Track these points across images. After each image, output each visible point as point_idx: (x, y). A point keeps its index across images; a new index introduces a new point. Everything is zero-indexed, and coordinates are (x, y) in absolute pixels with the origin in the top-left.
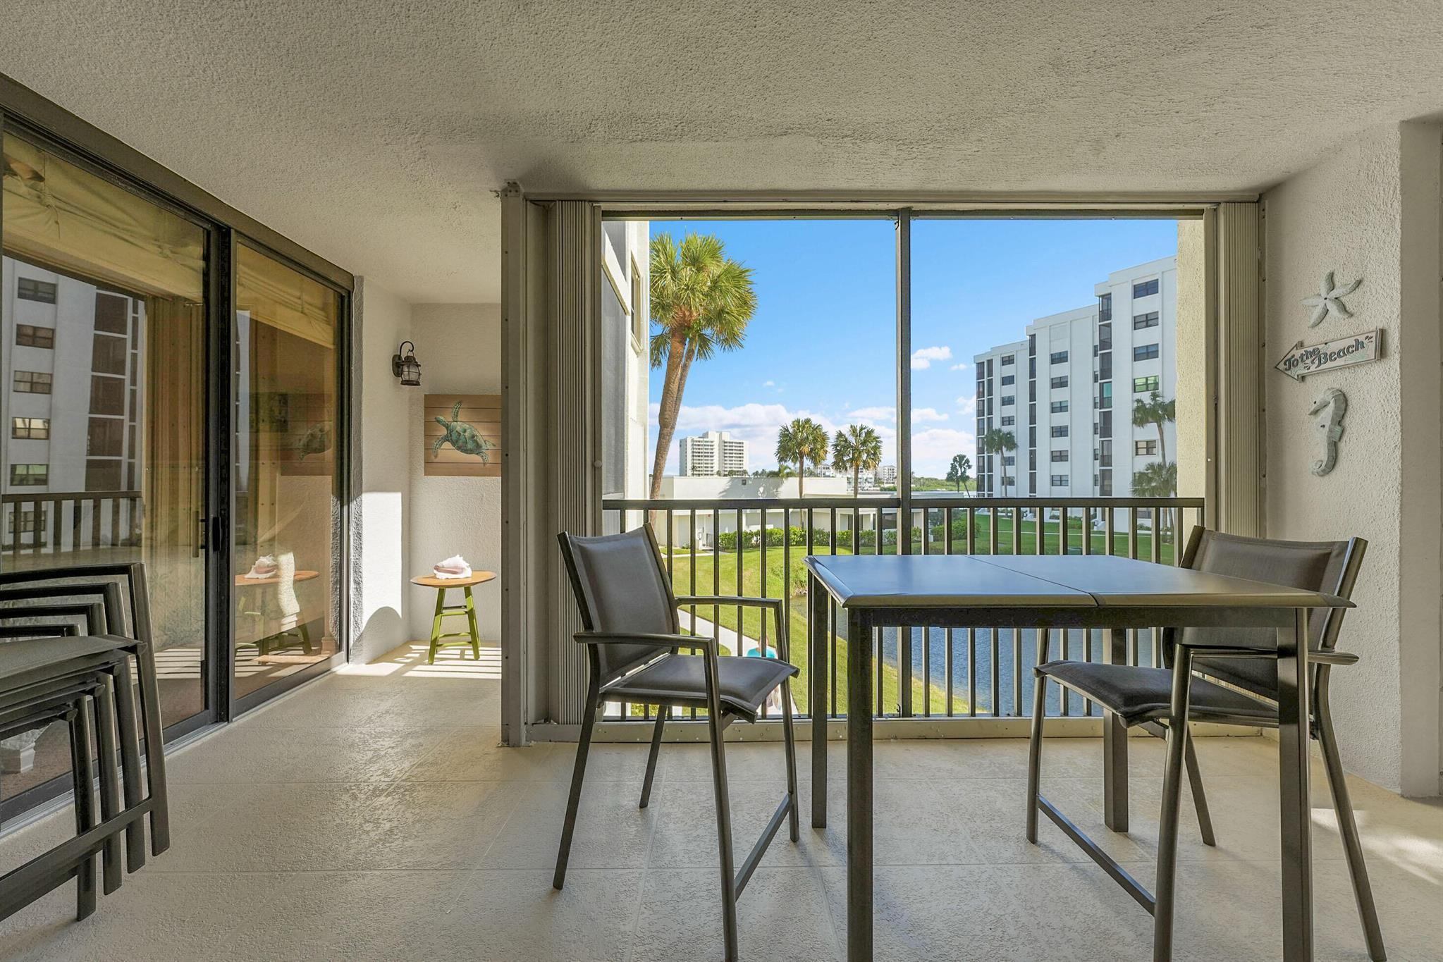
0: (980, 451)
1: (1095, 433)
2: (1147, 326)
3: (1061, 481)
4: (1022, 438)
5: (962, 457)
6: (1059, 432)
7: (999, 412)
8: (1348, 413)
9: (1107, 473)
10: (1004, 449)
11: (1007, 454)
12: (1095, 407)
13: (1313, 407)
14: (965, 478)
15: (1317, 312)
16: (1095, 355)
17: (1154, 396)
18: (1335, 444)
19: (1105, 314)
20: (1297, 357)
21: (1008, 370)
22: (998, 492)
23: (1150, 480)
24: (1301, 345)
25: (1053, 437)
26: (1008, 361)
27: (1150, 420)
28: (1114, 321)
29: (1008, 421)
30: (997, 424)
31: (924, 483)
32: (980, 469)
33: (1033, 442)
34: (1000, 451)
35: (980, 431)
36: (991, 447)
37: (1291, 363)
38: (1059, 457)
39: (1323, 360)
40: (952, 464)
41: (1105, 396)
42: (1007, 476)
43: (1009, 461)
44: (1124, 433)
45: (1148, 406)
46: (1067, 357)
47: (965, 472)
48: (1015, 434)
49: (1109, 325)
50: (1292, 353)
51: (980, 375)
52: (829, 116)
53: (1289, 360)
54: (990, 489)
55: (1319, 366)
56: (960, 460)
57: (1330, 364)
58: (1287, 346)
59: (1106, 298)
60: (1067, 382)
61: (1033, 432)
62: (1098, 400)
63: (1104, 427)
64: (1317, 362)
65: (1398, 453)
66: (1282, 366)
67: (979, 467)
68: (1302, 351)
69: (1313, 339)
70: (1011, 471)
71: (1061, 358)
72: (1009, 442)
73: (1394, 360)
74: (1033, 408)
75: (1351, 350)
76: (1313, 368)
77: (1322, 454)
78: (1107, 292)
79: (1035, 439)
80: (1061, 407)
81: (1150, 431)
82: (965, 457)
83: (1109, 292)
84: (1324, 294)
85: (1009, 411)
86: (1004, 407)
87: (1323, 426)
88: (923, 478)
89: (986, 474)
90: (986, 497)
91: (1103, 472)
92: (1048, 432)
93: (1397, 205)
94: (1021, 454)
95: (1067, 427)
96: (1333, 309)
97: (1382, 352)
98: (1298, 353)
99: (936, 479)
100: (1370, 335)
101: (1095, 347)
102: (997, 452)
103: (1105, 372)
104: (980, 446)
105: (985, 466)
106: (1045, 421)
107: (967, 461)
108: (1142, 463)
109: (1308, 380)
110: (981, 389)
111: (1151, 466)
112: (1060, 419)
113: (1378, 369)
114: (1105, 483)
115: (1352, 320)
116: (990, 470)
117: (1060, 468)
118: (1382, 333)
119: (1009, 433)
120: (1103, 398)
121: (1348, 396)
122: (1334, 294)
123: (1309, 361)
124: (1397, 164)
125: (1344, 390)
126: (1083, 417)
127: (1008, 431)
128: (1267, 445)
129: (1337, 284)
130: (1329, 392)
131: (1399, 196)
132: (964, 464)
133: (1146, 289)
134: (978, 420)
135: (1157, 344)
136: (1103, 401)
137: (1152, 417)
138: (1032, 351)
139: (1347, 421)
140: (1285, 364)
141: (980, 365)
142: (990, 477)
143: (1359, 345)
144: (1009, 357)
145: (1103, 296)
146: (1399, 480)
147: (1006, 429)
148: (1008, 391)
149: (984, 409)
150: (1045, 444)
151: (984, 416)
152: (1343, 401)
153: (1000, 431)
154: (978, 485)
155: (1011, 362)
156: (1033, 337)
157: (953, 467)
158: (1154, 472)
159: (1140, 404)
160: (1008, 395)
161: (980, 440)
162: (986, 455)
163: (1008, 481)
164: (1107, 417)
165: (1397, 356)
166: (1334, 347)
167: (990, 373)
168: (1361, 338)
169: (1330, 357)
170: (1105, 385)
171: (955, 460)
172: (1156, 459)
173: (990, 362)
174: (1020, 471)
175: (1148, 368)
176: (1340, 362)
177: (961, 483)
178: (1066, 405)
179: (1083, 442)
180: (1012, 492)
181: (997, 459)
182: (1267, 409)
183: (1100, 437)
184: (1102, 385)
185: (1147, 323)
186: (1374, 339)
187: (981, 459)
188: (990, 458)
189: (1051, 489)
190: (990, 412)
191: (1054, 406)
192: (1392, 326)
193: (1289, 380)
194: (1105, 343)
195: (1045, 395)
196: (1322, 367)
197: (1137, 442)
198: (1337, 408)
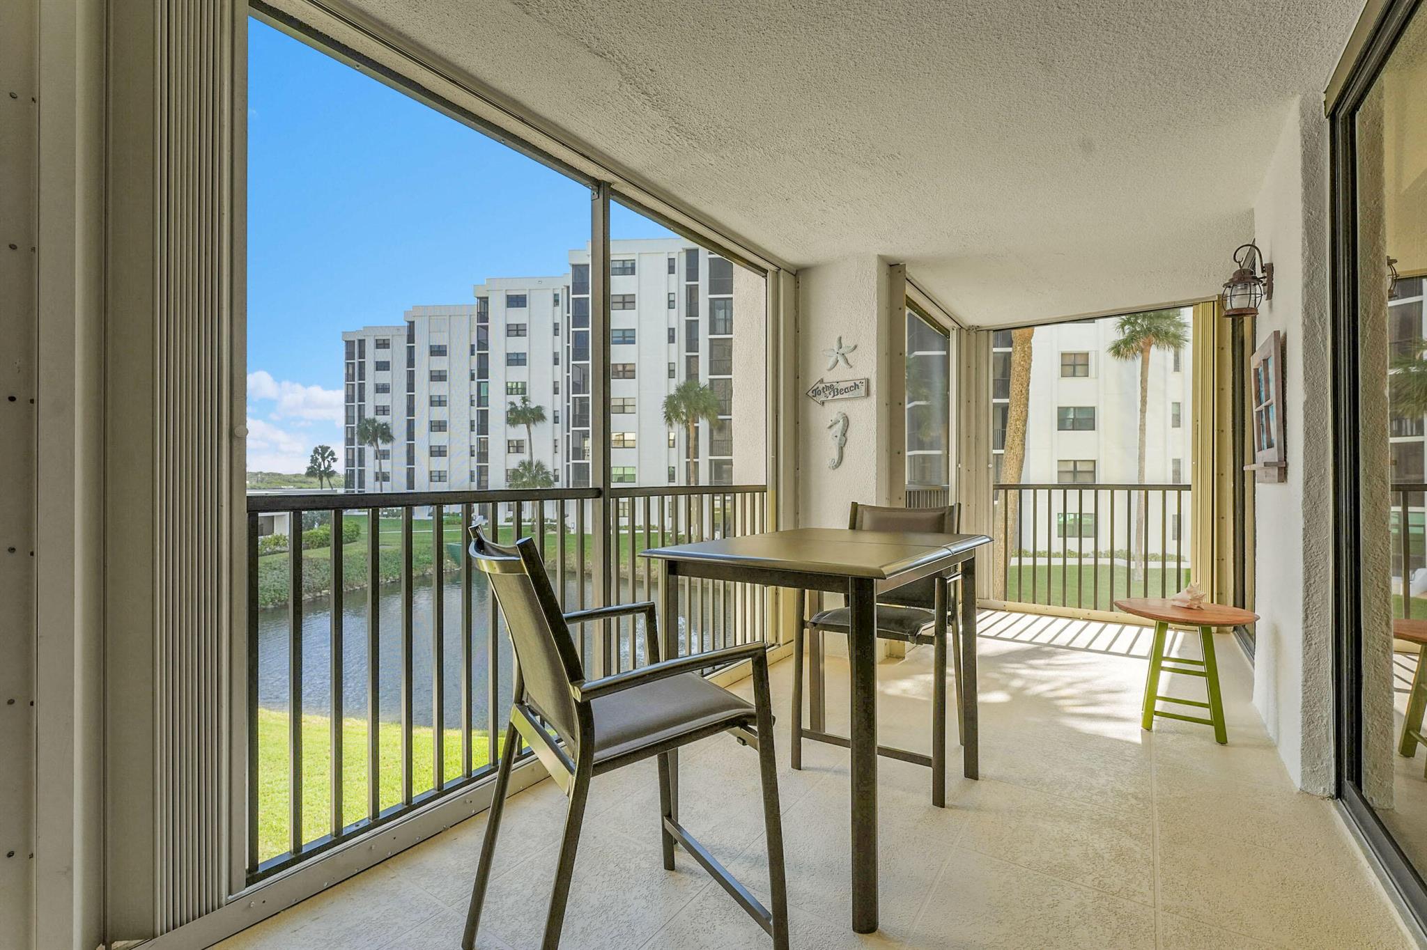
0: (350, 441)
1: (472, 430)
2: (518, 335)
3: (439, 477)
4: (399, 431)
5: (325, 449)
6: (439, 426)
7: (372, 400)
8: (849, 429)
9: (484, 468)
10: (379, 441)
11: (382, 447)
12: (472, 404)
13: (830, 423)
14: (330, 474)
15: (831, 362)
16: (472, 353)
17: (525, 400)
18: (842, 448)
19: (483, 316)
20: (820, 388)
21: (383, 355)
22: (371, 487)
23: (522, 476)
24: (822, 381)
25: (431, 431)
26: (382, 344)
27: (521, 421)
28: (491, 324)
29: (383, 410)
30: (369, 414)
31: (263, 479)
32: (349, 462)
33: (411, 435)
34: (374, 444)
35: (349, 419)
36: (364, 438)
37: (817, 392)
38: (438, 452)
39: (836, 393)
40: (312, 456)
41: (482, 395)
42: (383, 471)
43: (383, 455)
44: (499, 432)
45: (519, 409)
46: (446, 351)
47: (329, 466)
48: (390, 426)
49: (486, 328)
50: (818, 385)
51: (350, 355)
52: (656, 68)
53: (815, 390)
54: (362, 484)
55: (834, 396)
56: (323, 452)
57: (840, 396)
58: (813, 382)
59: (484, 301)
60: (446, 376)
61: (411, 425)
62: (475, 398)
63: (482, 425)
64: (832, 394)
65: (875, 454)
66: (810, 394)
67: (347, 460)
68: (824, 385)
69: (830, 378)
70: (386, 466)
71: (440, 351)
72: (385, 433)
73: (874, 397)
74: (411, 400)
75: (852, 389)
76: (830, 398)
77: (835, 455)
78: (484, 296)
79: (414, 432)
80: (440, 401)
81: (520, 432)
82: (329, 448)
83: (487, 296)
84: (836, 351)
85: (383, 399)
86: (377, 394)
87: (836, 436)
88: (261, 472)
89: (356, 468)
90: (356, 493)
91: (479, 468)
92: (426, 426)
93: (875, 304)
94: (398, 448)
95: (445, 422)
96: (841, 362)
97: (868, 393)
98: (821, 386)
99: (279, 474)
100: (862, 381)
101: (472, 346)
102: (371, 444)
103: (483, 371)
104: (349, 436)
105: (355, 460)
106: (424, 414)
107: (332, 454)
108: (514, 461)
109: (826, 404)
110: (351, 371)
111: (523, 464)
112: (439, 414)
113: (865, 403)
114: (482, 479)
115: (851, 370)
116: (361, 463)
117: (439, 464)
118: (868, 381)
119: (385, 424)
120: (480, 397)
121: (849, 418)
122: (841, 351)
123: (827, 392)
124: (875, 280)
125: (847, 414)
126: (460, 413)
127: (385, 422)
128: (800, 447)
129: (843, 345)
130: (839, 415)
131: (876, 300)
132: (328, 457)
133: (516, 301)
134: (347, 407)
135: (525, 353)
136: (481, 400)
137: (522, 418)
138: (411, 338)
139: (848, 434)
140: (813, 392)
141: (349, 344)
142: (361, 473)
143: (856, 386)
144: (384, 340)
145: (480, 298)
146: (875, 471)
147: (381, 419)
148: (383, 378)
149: (355, 395)
150: (424, 439)
151: (354, 402)
152: (846, 420)
153: (374, 420)
154: (346, 482)
155: (386, 346)
156: (411, 325)
157: (314, 460)
158: (525, 468)
159: (513, 406)
160: (382, 382)
161: (349, 429)
162: (356, 447)
163: (383, 477)
164: (484, 416)
165: (875, 396)
166: (842, 386)
167: (362, 355)
168: (858, 383)
169: (839, 392)
170: (482, 384)
171: (316, 451)
172: (525, 457)
173: (361, 342)
174: (396, 467)
175: (517, 374)
176: (845, 396)
177: (325, 479)
178: (444, 399)
179: (460, 439)
180: (387, 488)
181: (369, 451)
182: (800, 422)
183: (478, 434)
184: (479, 384)
185: (517, 333)
186: (864, 384)
187: (350, 451)
188: (361, 451)
189: (429, 484)
190: (362, 399)
191: (433, 399)
192: (873, 376)
193: (813, 403)
194: (483, 344)
195: (424, 390)
196: (835, 397)
197: (509, 441)
198: (844, 425)
